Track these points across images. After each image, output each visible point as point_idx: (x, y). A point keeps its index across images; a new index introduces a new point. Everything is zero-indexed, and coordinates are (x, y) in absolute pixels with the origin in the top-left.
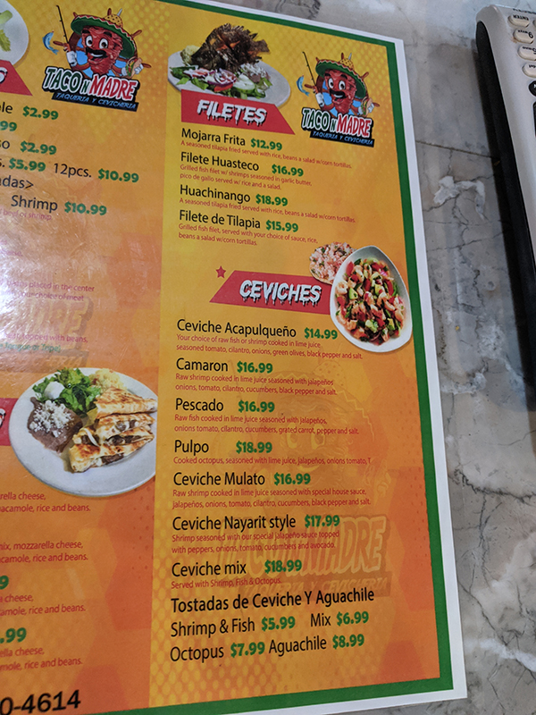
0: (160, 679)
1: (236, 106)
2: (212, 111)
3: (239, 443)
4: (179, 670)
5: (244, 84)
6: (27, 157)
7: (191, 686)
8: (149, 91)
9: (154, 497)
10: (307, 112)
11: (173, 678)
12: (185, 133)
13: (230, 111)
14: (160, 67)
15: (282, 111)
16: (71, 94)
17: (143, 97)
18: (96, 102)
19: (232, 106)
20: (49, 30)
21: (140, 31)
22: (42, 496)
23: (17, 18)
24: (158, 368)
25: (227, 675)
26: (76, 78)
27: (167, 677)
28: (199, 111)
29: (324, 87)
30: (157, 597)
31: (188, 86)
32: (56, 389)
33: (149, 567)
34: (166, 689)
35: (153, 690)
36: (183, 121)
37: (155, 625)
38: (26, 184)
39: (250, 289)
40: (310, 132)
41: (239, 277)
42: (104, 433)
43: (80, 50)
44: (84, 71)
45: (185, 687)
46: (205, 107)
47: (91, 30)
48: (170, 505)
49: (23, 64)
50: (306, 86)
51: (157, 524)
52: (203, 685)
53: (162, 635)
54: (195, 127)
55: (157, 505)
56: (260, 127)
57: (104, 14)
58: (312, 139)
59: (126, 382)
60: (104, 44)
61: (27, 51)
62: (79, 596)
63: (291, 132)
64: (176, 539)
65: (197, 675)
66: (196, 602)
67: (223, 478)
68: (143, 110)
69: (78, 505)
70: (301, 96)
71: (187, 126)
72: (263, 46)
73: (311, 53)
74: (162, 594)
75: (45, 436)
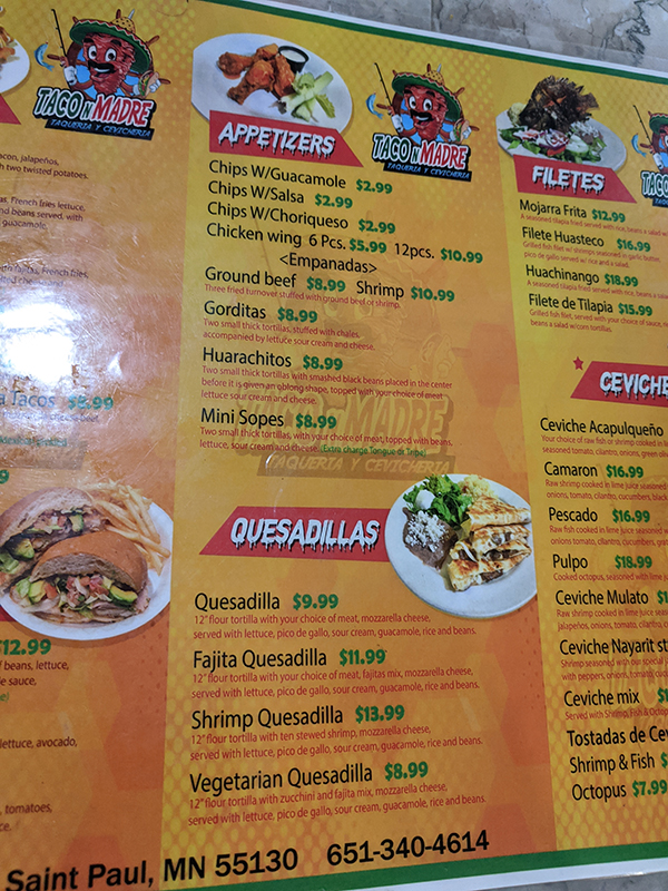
0: (565, 819)
1: (572, 172)
2: (548, 179)
3: (618, 557)
4: (583, 811)
5: (577, 146)
6: (367, 237)
7: (597, 828)
8: (481, 158)
9: (538, 619)
10: (646, 176)
11: (578, 819)
12: (524, 205)
13: (566, 177)
14: (489, 130)
15: (619, 176)
16: (402, 164)
17: (476, 165)
18: (429, 171)
19: (567, 172)
20: (371, 92)
21: (463, 89)
22: (426, 618)
23: (338, 80)
24: (526, 474)
25: (632, 816)
26: (405, 145)
27: (571, 818)
28: (534, 179)
29: (660, 145)
30: (552, 729)
31: (519, 150)
32: (426, 498)
33: (541, 696)
34: (572, 831)
35: (559, 832)
36: (519, 191)
37: (553, 759)
38: (370, 268)
39: (610, 381)
40: (651, 200)
41: (597, 368)
42: (482, 546)
43: (405, 113)
44: (412, 137)
45: (590, 827)
46: (540, 174)
47: (413, 89)
48: (556, 627)
49: (350, 132)
50: (642, 145)
51: (544, 647)
52: (609, 828)
53: (561, 771)
54: (533, 198)
55: (543, 627)
56: (599, 195)
57: (424, 71)
58: (655, 207)
59: (497, 490)
60: (428, 105)
61: (352, 116)
62: (475, 727)
63: (633, 201)
64: (565, 664)
65: (602, 815)
66: (592, 735)
67: (605, 596)
68: (477, 180)
69: (461, 626)
70: (638, 157)
71: (526, 197)
72: (591, 101)
73: (642, 105)
74: (557, 725)
75: (420, 549)
